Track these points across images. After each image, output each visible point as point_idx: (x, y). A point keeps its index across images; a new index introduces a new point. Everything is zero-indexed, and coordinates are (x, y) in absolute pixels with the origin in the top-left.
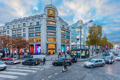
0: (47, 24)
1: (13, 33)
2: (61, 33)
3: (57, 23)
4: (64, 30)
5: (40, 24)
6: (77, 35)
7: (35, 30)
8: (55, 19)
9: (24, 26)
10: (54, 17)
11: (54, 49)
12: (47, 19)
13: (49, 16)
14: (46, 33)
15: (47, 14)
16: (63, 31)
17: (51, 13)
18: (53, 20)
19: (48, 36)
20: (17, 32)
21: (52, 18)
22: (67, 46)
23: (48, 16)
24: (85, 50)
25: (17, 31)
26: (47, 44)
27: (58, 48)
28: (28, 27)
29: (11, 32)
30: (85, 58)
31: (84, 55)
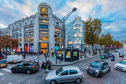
0: (39, 23)
1: (13, 33)
2: (54, 31)
3: (50, 21)
4: (58, 28)
5: (33, 23)
6: (74, 33)
7: (29, 30)
8: (48, 17)
9: (20, 26)
10: (47, 15)
11: (46, 48)
12: (39, 17)
13: (42, 15)
14: (38, 32)
15: (39, 13)
16: (57, 30)
17: (43, 11)
18: (45, 18)
19: (40, 35)
20: (15, 33)
21: (45, 16)
22: (62, 45)
23: (40, 14)
24: (70, 51)
25: (15, 31)
26: (40, 43)
27: (51, 48)
28: (24, 27)
29: (11, 32)
30: (70, 61)
31: (69, 57)
